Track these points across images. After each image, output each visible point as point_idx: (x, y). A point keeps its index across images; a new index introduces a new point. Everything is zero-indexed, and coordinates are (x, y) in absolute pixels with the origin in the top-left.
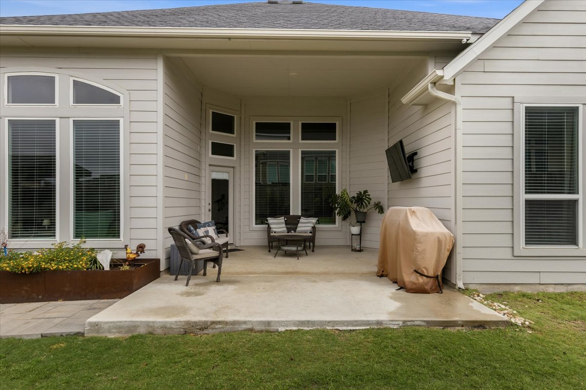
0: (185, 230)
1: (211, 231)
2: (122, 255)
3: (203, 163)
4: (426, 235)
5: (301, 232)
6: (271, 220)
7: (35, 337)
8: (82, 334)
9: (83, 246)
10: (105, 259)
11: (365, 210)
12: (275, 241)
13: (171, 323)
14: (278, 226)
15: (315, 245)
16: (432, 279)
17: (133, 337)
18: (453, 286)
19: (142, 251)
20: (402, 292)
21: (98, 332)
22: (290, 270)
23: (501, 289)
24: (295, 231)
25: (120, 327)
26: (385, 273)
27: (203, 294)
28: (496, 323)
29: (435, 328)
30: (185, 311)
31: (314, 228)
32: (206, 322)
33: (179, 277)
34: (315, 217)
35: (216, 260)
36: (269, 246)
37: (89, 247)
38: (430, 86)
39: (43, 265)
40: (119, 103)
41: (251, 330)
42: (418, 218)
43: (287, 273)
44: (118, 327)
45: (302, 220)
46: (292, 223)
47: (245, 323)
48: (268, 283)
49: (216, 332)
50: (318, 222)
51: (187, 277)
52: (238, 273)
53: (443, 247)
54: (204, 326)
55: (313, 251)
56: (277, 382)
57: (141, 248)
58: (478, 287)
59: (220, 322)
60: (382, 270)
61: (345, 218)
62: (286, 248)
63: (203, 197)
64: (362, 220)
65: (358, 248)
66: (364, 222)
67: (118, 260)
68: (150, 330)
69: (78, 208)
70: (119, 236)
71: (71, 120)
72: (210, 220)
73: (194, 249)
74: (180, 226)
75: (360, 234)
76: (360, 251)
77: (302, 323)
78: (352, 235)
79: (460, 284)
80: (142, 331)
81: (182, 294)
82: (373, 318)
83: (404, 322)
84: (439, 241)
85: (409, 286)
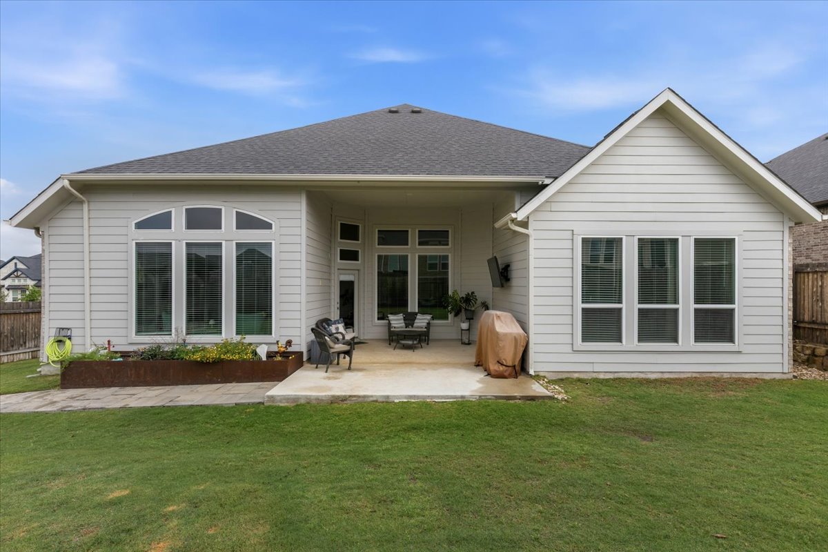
0: (321, 327)
1: (341, 327)
2: (274, 348)
3: (333, 268)
4: (506, 335)
5: (418, 327)
6: (391, 317)
7: (231, 405)
8: (263, 403)
9: (245, 341)
10: (262, 352)
11: (473, 309)
12: (394, 335)
13: (322, 396)
14: (397, 321)
15: (430, 338)
16: (510, 368)
17: (297, 405)
18: (527, 373)
19: (290, 346)
20: (488, 378)
21: (273, 402)
22: (406, 361)
23: (564, 376)
24: (412, 326)
25: (288, 399)
26: (480, 363)
27: (339, 379)
28: (543, 397)
29: (500, 401)
30: (330, 389)
31: (429, 324)
32: (345, 396)
33: (319, 366)
34: (430, 314)
35: (348, 353)
36: (389, 339)
37: (247, 342)
38: (509, 222)
39: (222, 357)
40: (271, 228)
41: (376, 401)
42: (502, 322)
43: (403, 363)
44: (287, 399)
45: (419, 316)
46: (410, 318)
47: (372, 396)
48: (388, 371)
49: (353, 402)
50: (433, 318)
51: (326, 366)
52: (363, 363)
53: (519, 343)
54: (344, 399)
55: (428, 344)
56: (392, 428)
57: (289, 343)
58: (546, 374)
59: (355, 396)
60: (478, 360)
61: (456, 315)
62: (403, 342)
63: (333, 296)
64: (471, 317)
65: (467, 341)
66: (472, 319)
67: (272, 352)
68: (308, 401)
69: (239, 311)
70: (271, 334)
71: (234, 243)
72: (339, 318)
73: (331, 344)
74: (317, 324)
75: (469, 330)
76: (469, 344)
77: (411, 397)
78: (462, 330)
79: (532, 372)
80: (303, 401)
81: (324, 378)
82: (459, 394)
83: (480, 396)
84: (516, 339)
85: (493, 373)
